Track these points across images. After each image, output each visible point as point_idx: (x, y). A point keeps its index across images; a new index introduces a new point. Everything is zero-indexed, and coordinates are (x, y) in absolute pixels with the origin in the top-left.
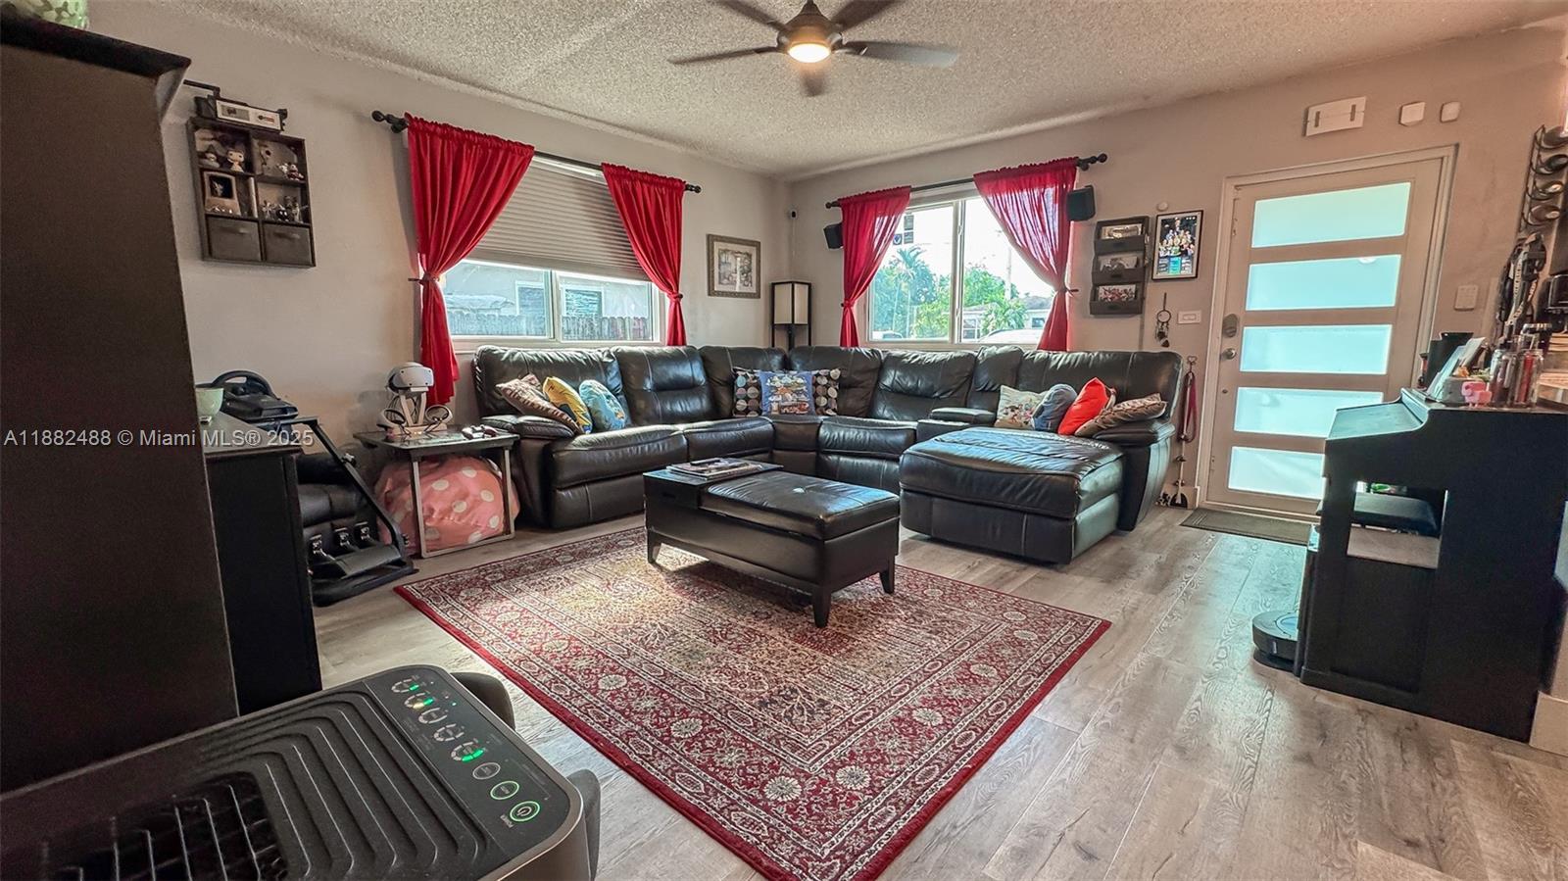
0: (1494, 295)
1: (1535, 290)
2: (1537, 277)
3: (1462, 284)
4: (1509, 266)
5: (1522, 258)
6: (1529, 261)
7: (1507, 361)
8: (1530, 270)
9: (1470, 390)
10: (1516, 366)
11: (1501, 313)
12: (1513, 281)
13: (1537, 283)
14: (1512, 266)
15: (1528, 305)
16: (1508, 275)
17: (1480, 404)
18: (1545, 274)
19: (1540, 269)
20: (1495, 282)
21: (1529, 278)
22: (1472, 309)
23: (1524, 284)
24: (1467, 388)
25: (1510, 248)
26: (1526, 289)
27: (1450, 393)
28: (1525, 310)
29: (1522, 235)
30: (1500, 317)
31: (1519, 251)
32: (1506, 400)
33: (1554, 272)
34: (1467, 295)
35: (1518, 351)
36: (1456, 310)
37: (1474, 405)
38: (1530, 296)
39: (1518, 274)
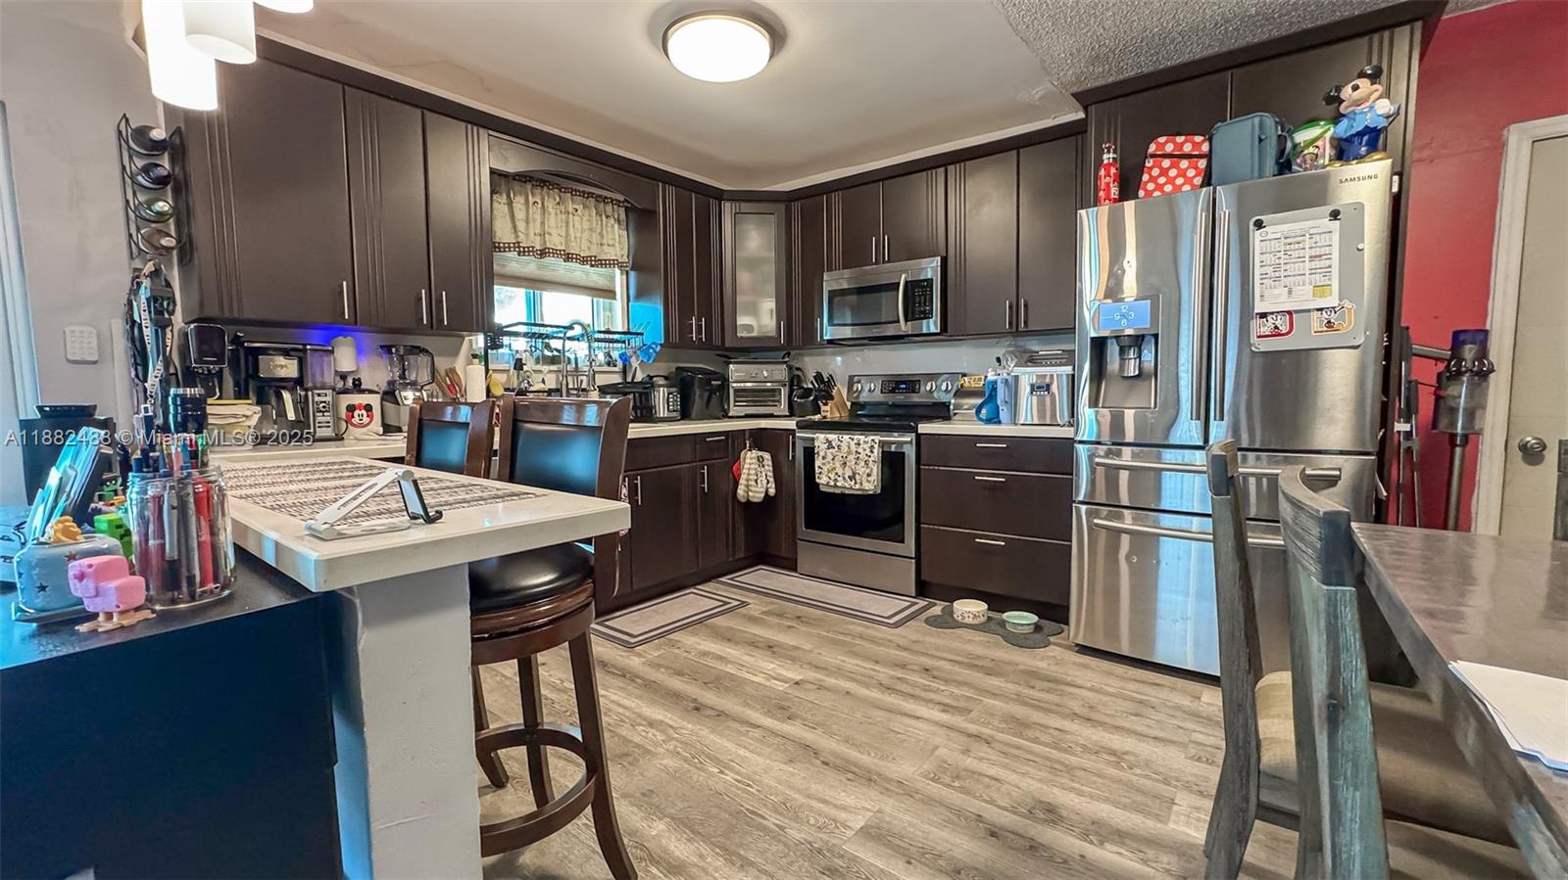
0: (121, 346)
1: (172, 339)
2: (170, 323)
3: (71, 324)
4: (130, 304)
5: (144, 294)
6: (153, 299)
7: (159, 499)
8: (160, 313)
9: (89, 584)
10: (182, 508)
11: (136, 370)
12: (140, 325)
13: (172, 331)
14: (135, 303)
15: (167, 362)
16: (132, 316)
17: (121, 613)
18: (178, 319)
19: (171, 313)
20: (118, 327)
21: (162, 325)
22: (95, 362)
23: (157, 331)
24: (81, 577)
25: (126, 279)
26: (160, 336)
27: (43, 588)
28: (166, 367)
29: (137, 264)
30: (137, 376)
31: (139, 285)
32: (177, 586)
33: (187, 320)
34: (81, 342)
35: (177, 474)
36: (69, 361)
37: (109, 616)
38: (168, 349)
39: (145, 315)
